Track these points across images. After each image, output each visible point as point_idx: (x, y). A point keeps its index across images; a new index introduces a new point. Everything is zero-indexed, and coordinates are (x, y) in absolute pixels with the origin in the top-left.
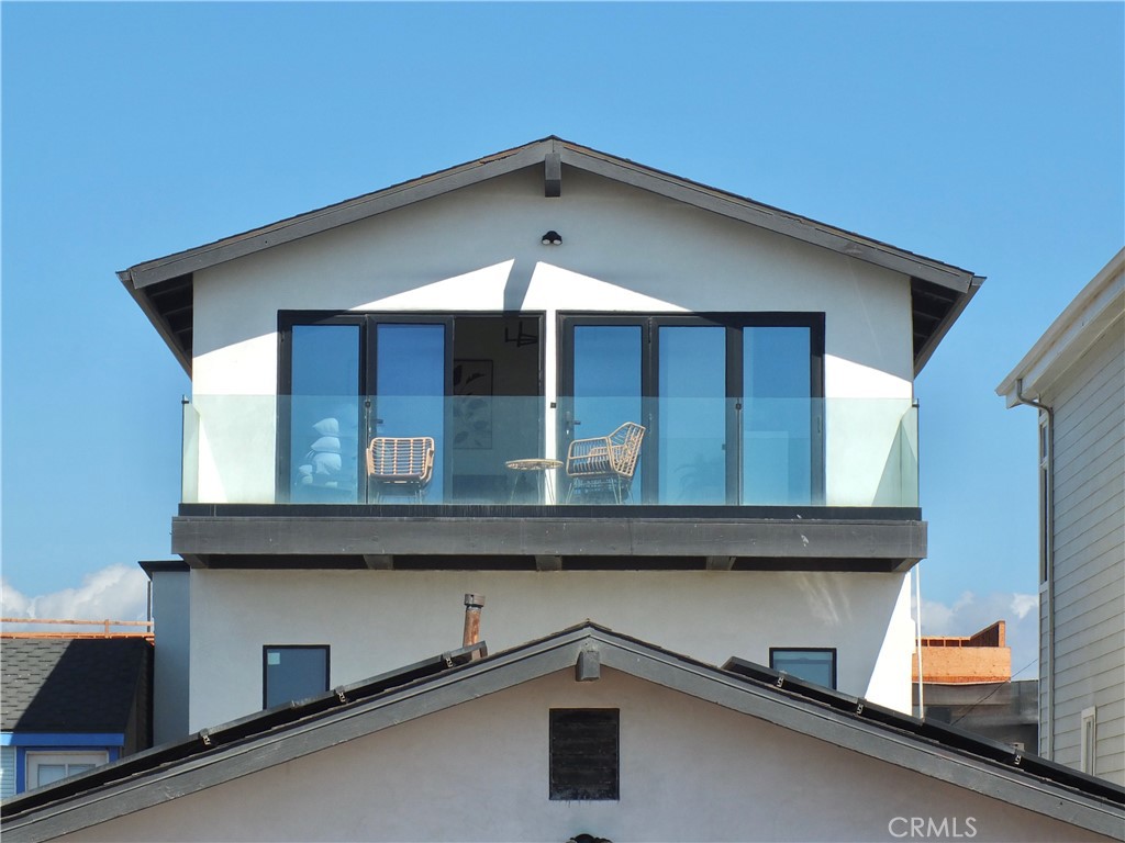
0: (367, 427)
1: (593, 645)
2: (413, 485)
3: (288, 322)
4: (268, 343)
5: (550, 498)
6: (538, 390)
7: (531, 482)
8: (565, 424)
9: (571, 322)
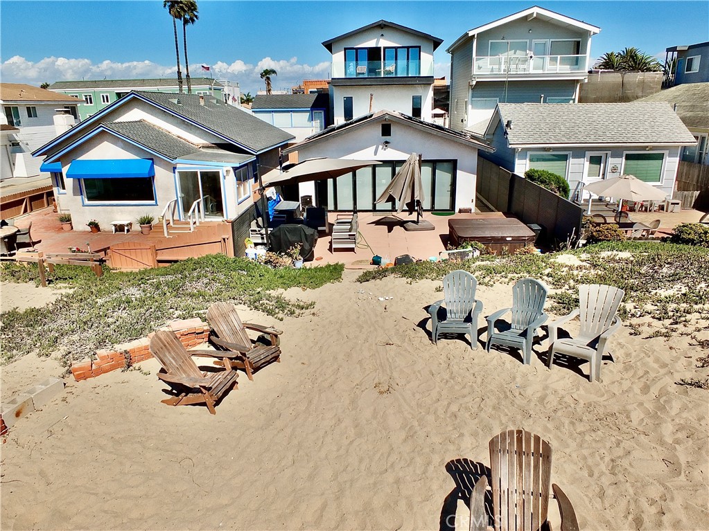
0: (357, 65)
1: (387, 117)
2: (363, 73)
3: (345, 49)
4: (343, 52)
5: (382, 76)
6: (381, 60)
7: (380, 73)
8: (384, 64)
9: (385, 48)
